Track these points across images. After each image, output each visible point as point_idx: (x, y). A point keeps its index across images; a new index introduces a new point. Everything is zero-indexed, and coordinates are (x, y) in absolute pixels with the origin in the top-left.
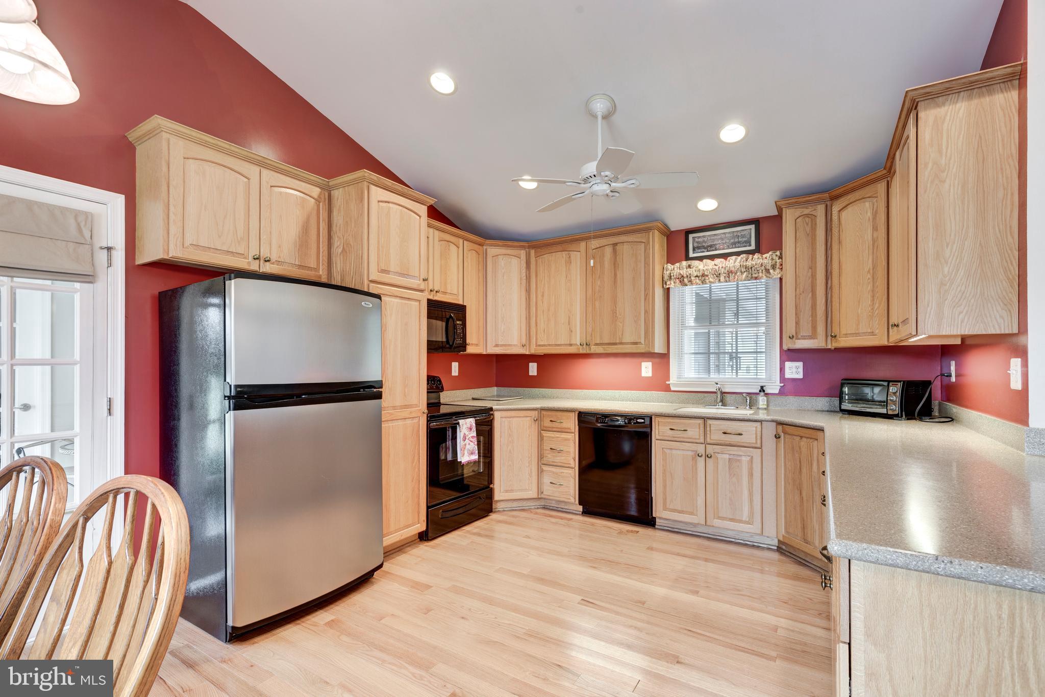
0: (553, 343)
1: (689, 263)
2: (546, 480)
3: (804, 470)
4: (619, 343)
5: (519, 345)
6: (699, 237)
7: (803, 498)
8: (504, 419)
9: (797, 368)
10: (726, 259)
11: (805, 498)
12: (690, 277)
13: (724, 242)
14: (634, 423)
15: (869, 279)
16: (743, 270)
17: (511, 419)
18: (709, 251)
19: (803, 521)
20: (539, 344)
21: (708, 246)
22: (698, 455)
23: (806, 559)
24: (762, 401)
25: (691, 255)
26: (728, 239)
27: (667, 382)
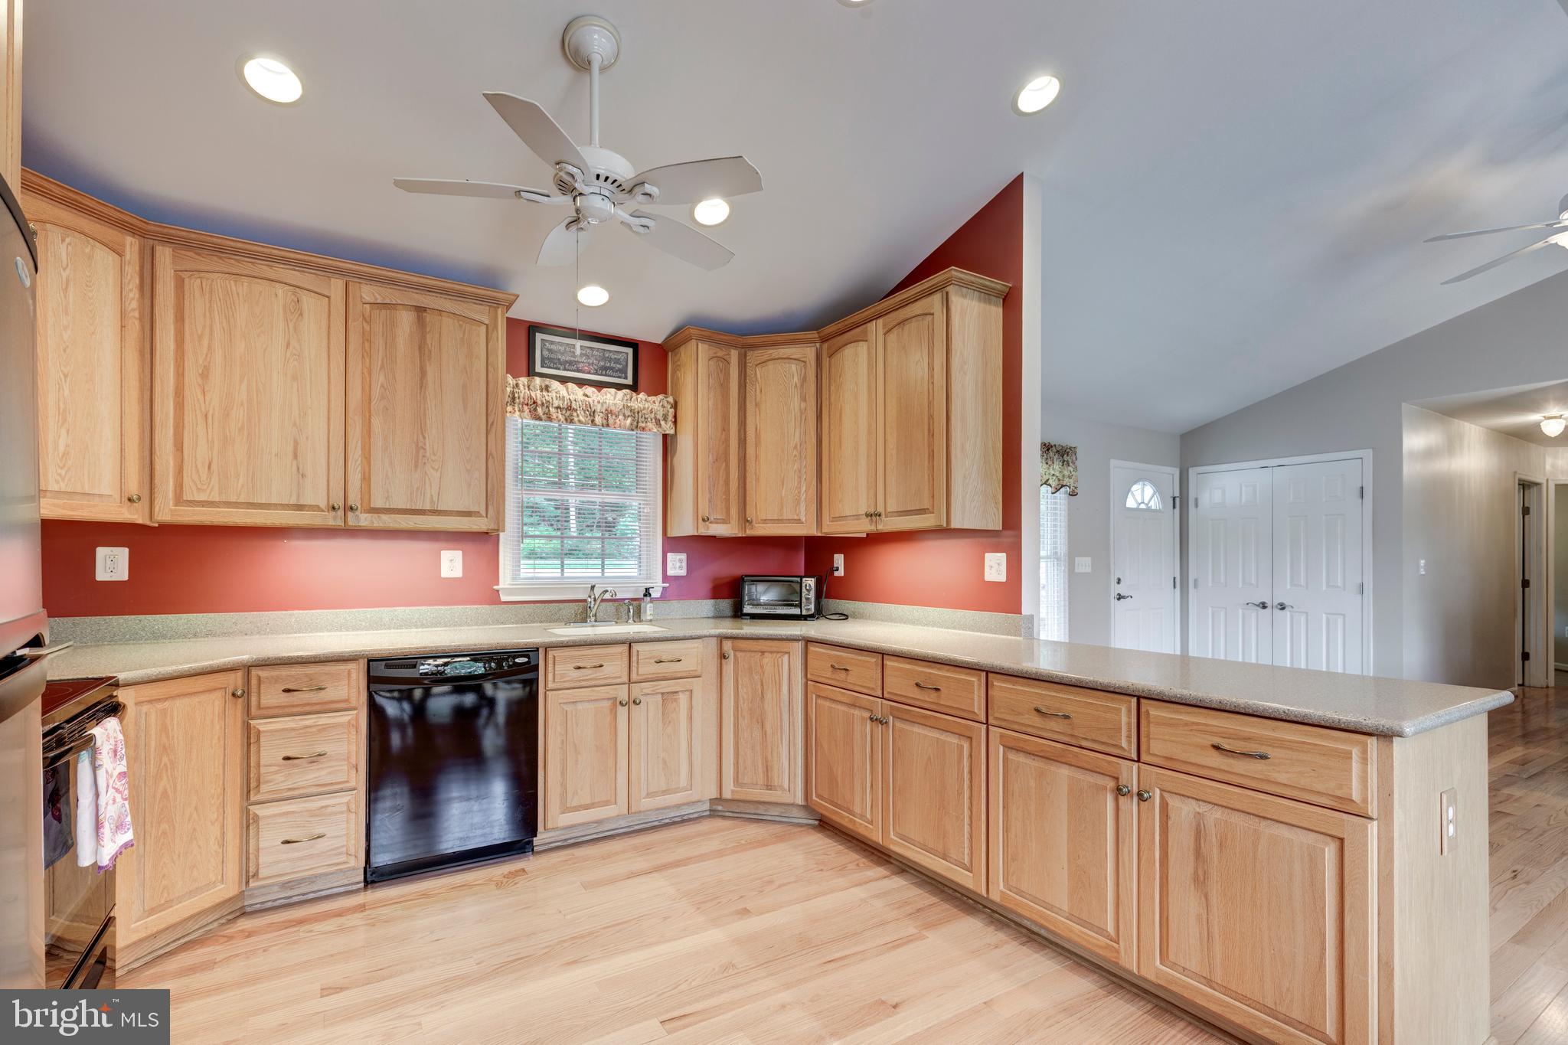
0: (242, 499)
1: (547, 383)
2: (269, 839)
3: (768, 696)
4: (430, 511)
5: (117, 496)
6: (552, 343)
7: (766, 732)
8: (145, 708)
9: (680, 561)
10: (599, 391)
11: (769, 732)
12: (547, 407)
13: (591, 361)
14: (509, 666)
15: (795, 456)
16: (628, 413)
17: (167, 704)
18: (568, 370)
19: (767, 761)
20: (190, 498)
21: (567, 362)
22: (621, 703)
23: (757, 812)
24: (649, 609)
25: (539, 369)
26: (596, 360)
27: (495, 587)
